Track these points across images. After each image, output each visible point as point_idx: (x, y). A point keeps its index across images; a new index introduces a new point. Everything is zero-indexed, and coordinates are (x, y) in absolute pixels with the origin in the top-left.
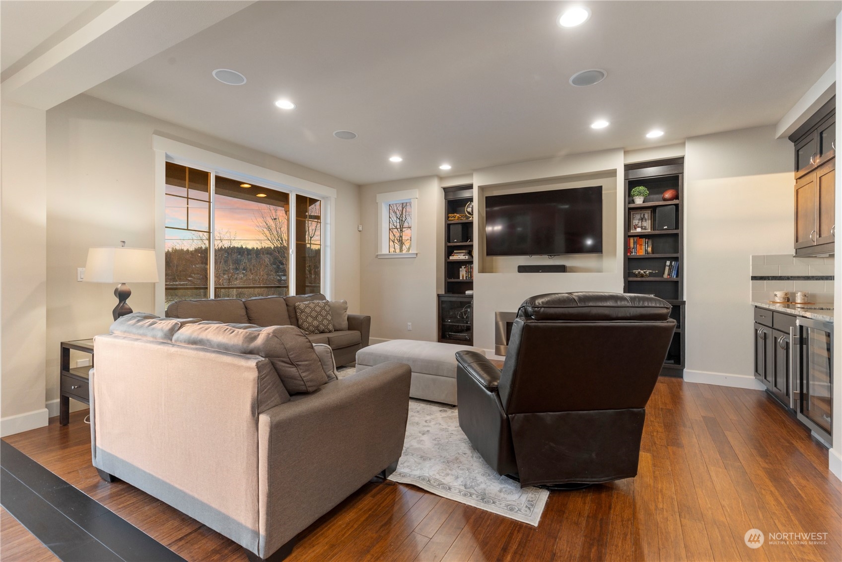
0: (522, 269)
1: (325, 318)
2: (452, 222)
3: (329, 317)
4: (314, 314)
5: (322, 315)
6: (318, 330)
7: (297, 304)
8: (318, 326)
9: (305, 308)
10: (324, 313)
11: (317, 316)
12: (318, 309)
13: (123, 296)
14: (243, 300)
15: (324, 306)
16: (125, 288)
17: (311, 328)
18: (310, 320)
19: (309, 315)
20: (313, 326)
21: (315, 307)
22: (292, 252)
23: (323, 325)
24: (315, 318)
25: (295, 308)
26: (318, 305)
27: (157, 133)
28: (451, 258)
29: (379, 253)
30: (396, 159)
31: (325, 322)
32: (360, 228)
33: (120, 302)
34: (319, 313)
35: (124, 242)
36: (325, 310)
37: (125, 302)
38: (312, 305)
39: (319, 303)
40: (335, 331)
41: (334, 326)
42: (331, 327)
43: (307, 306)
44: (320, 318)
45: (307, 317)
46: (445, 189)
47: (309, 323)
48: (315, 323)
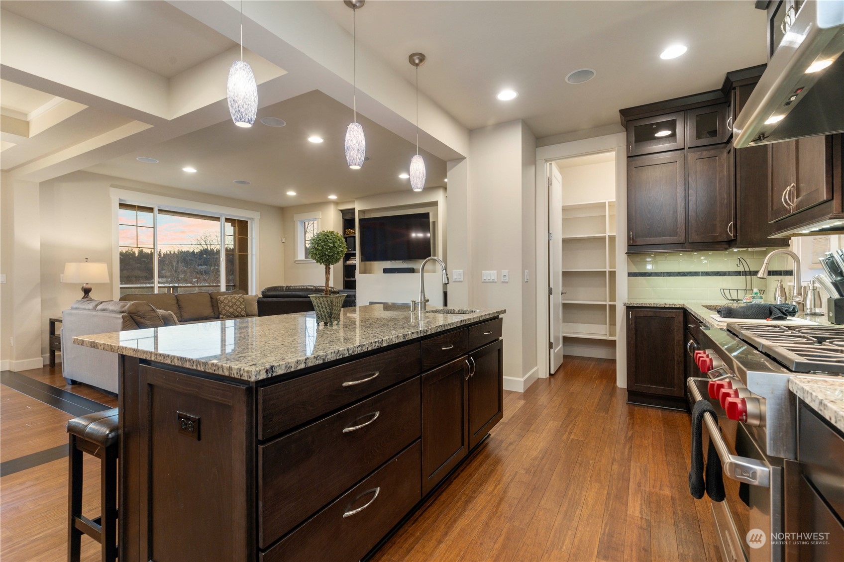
0: (386, 271)
1: (239, 307)
2: (348, 236)
3: (243, 307)
4: (230, 304)
5: (236, 305)
6: (234, 315)
7: (218, 297)
8: (233, 313)
9: (224, 300)
10: (238, 303)
11: (232, 306)
12: (234, 301)
13: (87, 291)
14: (176, 294)
15: (239, 299)
16: (88, 286)
17: (228, 314)
18: (227, 308)
19: (226, 305)
20: (230, 313)
21: (232, 299)
22: (223, 260)
23: (237, 312)
24: (231, 307)
25: (217, 300)
26: (234, 298)
27: (113, 186)
28: (348, 262)
29: (296, 259)
30: (291, 193)
31: (239, 310)
32: (284, 240)
33: (85, 294)
34: (235, 304)
35: (87, 259)
36: (240, 302)
37: (88, 295)
38: (229, 298)
39: (235, 296)
40: (247, 316)
41: (246, 312)
42: (243, 313)
43: (225, 299)
44: (235, 307)
45: (225, 306)
46: (342, 211)
47: (226, 310)
48: (231, 310)
